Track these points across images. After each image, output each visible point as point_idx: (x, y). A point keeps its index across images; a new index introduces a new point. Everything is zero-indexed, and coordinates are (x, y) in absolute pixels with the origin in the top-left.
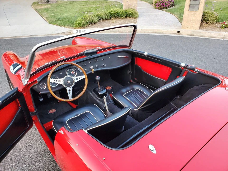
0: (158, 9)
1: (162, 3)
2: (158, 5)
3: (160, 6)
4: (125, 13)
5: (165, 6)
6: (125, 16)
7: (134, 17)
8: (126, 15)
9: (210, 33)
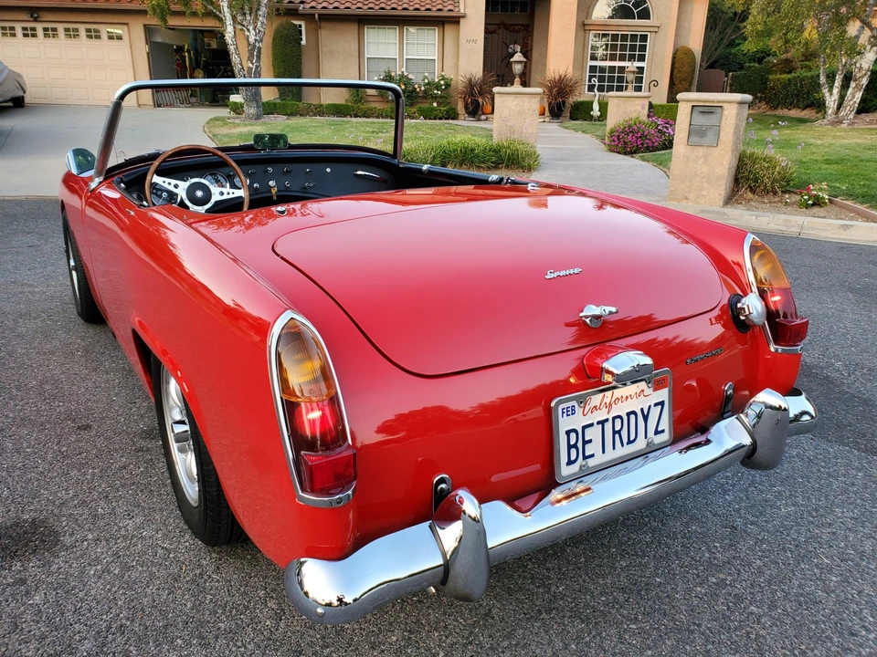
0: (619, 153)
1: (631, 135)
2: (619, 139)
3: (625, 143)
4: (494, 151)
5: (642, 144)
6: (492, 162)
7: (522, 167)
8: (494, 159)
9: (757, 217)
